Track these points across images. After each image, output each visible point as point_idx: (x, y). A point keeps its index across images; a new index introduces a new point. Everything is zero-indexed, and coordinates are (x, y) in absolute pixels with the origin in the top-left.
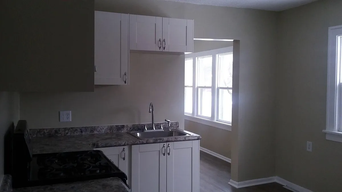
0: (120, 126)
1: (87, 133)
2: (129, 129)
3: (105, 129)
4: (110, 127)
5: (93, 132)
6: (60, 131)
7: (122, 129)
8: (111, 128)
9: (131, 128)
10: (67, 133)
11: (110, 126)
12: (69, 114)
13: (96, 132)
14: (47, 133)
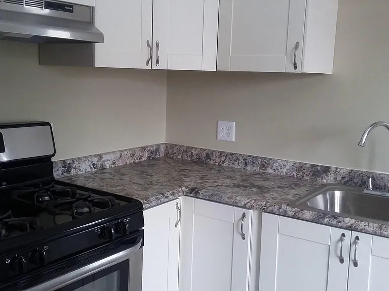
0: (319, 168)
1: (255, 168)
2: (339, 178)
3: (288, 167)
4: (298, 165)
5: (266, 169)
6: (213, 156)
7: (324, 175)
8: (300, 168)
9: (343, 178)
10: (223, 162)
11: (300, 163)
12: (230, 128)
13: (270, 170)
14: (195, 156)
